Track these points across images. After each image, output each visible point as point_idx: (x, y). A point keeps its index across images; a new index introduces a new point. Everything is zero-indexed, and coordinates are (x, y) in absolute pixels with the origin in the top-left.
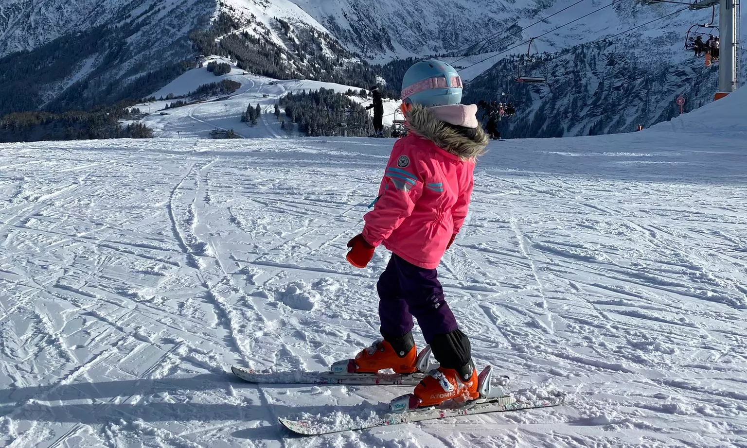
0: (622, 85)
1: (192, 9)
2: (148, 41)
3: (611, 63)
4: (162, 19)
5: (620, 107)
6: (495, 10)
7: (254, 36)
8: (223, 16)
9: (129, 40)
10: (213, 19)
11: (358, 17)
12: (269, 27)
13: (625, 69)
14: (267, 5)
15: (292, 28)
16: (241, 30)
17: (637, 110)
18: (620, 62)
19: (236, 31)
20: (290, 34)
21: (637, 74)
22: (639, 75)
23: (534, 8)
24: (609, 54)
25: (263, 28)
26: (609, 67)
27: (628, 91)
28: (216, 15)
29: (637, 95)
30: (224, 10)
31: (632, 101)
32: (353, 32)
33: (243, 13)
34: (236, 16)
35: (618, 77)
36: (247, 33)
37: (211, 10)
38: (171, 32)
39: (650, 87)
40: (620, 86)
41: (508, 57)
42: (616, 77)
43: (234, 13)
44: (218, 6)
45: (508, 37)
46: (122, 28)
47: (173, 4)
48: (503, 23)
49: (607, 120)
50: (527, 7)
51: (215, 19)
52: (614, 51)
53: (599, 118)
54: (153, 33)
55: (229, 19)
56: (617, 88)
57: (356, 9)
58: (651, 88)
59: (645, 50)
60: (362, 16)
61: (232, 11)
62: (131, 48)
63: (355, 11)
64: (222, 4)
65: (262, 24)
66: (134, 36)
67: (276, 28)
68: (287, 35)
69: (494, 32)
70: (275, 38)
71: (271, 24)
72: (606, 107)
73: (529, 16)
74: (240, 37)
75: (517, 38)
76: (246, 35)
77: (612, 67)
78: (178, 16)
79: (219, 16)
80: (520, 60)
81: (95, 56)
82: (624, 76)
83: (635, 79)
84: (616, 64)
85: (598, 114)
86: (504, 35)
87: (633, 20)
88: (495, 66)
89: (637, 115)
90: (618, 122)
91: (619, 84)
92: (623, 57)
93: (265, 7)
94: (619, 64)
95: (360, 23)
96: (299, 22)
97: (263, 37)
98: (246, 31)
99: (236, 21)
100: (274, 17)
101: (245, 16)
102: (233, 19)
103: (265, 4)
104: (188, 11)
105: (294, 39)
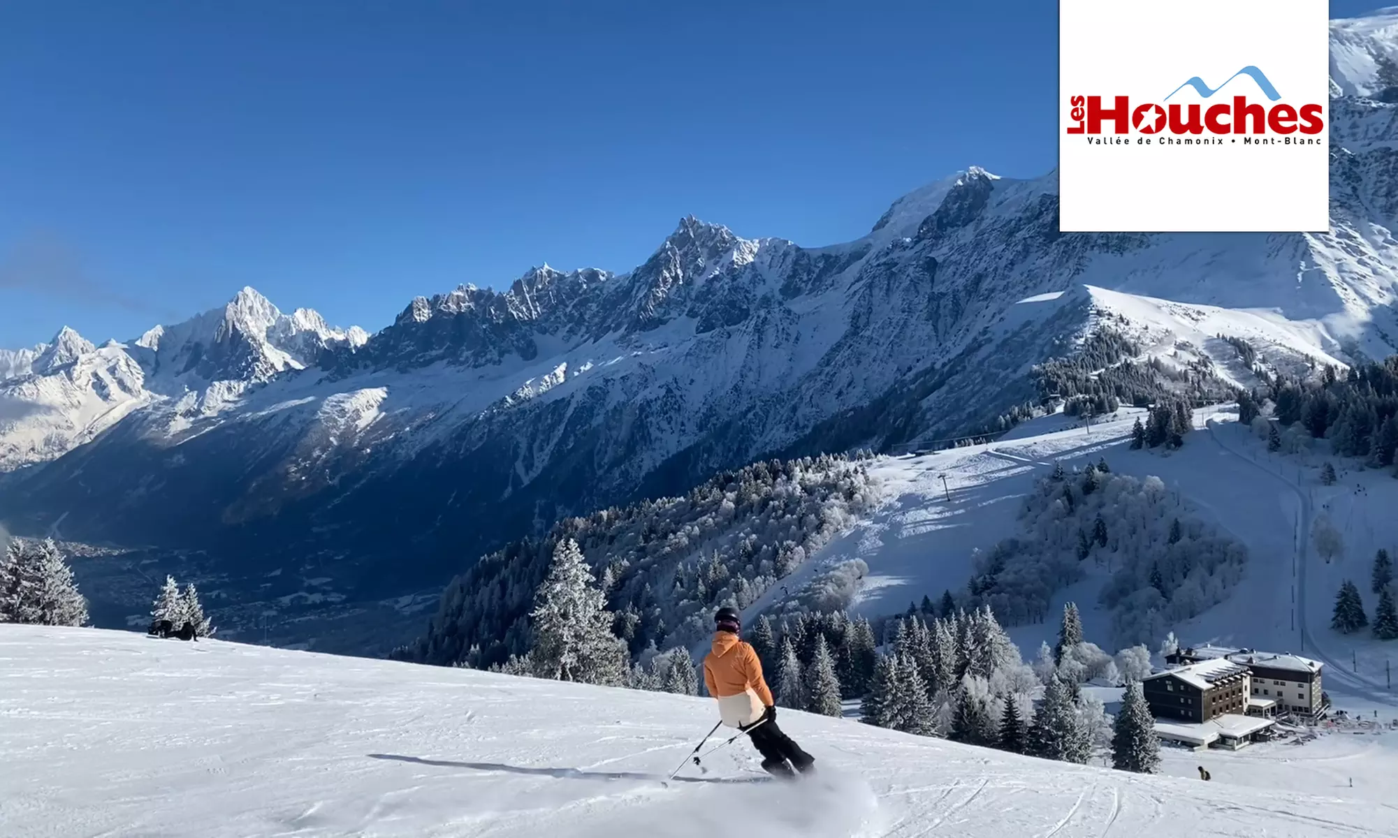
1: (1040, 333)
2: (958, 400)
4: (984, 360)
7: (1174, 367)
8: (1102, 333)
9: (925, 404)
10: (1081, 341)
12: (1207, 354)
14: (1199, 317)
15: (1259, 356)
16: (1143, 357)
19: (1133, 359)
20: (1257, 365)
25: (1193, 354)
28: (1088, 332)
30: (1104, 321)
33: (1146, 328)
34: (1132, 332)
36: (1157, 361)
37: (1077, 326)
38: (1000, 376)
43: (1127, 327)
44: (1093, 318)
46: (918, 388)
47: (1006, 332)
51: (1087, 341)
54: (967, 385)
55: (1117, 338)
61: (1122, 325)
62: (928, 416)
64: (1099, 313)
65: (1192, 346)
66: (934, 396)
67: (1221, 357)
68: (1250, 368)
70: (1221, 371)
71: (1213, 348)
74: (1143, 369)
76: (1156, 365)
78: (1015, 349)
79: (1094, 334)
93: (1197, 320)
96: (1276, 345)
97: (1195, 369)
98: (1156, 358)
99: (1132, 341)
100: (1218, 335)
101: (1151, 332)
102: (1125, 337)
103: (1195, 316)
104: (1035, 336)
105: (1266, 374)
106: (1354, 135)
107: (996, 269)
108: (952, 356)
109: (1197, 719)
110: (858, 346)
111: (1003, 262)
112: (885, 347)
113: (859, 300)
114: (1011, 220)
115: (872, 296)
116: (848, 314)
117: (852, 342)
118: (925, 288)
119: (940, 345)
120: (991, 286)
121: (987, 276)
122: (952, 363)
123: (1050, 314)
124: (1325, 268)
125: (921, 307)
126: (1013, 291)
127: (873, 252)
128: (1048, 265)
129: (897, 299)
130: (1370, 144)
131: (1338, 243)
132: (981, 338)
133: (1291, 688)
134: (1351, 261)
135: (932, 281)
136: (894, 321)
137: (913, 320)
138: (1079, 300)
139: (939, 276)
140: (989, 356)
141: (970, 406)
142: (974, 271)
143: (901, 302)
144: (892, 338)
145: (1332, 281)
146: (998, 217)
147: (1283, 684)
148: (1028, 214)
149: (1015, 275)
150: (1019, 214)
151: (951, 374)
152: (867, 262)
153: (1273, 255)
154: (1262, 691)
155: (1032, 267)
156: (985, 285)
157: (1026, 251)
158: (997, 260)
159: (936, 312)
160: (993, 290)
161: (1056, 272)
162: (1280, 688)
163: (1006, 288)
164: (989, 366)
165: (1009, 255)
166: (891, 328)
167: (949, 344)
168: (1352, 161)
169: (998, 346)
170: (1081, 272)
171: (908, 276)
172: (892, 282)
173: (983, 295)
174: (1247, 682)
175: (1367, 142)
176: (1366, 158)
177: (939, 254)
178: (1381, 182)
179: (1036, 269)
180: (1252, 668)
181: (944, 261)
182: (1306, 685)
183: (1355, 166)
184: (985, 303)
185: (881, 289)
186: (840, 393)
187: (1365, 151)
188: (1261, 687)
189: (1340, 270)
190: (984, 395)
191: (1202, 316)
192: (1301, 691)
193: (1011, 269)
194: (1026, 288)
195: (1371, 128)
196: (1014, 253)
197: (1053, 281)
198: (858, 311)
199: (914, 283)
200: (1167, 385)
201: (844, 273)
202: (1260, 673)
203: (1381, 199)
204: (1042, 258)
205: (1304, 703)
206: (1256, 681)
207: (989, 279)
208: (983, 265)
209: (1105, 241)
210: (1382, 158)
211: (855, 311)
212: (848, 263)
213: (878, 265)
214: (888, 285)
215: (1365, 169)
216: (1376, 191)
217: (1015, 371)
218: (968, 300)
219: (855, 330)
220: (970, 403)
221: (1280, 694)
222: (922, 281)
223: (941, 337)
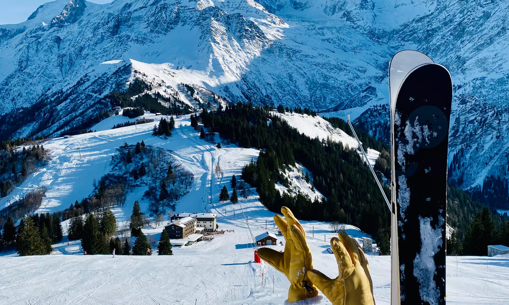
0: (476, 118)
1: (111, 78)
2: (75, 106)
3: (463, 102)
4: (86, 89)
5: (477, 137)
6: (352, 78)
7: (165, 96)
8: (137, 80)
9: (59, 107)
10: (128, 83)
11: (247, 87)
12: (177, 90)
13: (476, 105)
15: (196, 92)
16: (153, 91)
17: (492, 138)
18: (471, 100)
19: (149, 92)
20: (195, 96)
21: (487, 108)
22: (489, 109)
23: (381, 75)
24: (460, 95)
25: (172, 90)
26: (461, 106)
27: (482, 123)
28: (131, 79)
29: (490, 126)
30: (138, 75)
31: (486, 131)
32: (245, 98)
33: (154, 79)
34: (148, 80)
35: (471, 113)
37: (127, 76)
38: (94, 97)
39: (500, 118)
40: (473, 120)
41: (372, 107)
42: (469, 112)
43: (146, 78)
44: (133, 73)
45: (365, 96)
46: (55, 100)
47: (96, 77)
48: (359, 87)
49: (467, 147)
50: (376, 75)
51: (131, 83)
52: (464, 92)
53: (460, 147)
54: (79, 100)
55: (143, 83)
56: (472, 122)
57: (245, 81)
58: (502, 118)
59: (491, 89)
60: (250, 86)
61: (144, 77)
62: (61, 113)
63: (244, 83)
64: (136, 72)
65: (171, 88)
66: (63, 104)
67: (183, 91)
68: (193, 97)
69: (353, 94)
70: (182, 97)
71: (179, 88)
72: (465, 137)
73: (378, 82)
74: (153, 97)
75: (373, 96)
76: (158, 95)
77: (465, 105)
78: (100, 85)
79: (134, 80)
80: (383, 109)
81: (32, 125)
82: (476, 111)
83: (486, 112)
84: (467, 102)
85: (458, 144)
86: (362, 94)
87: (463, 76)
88: (363, 114)
89: (492, 141)
90: (477, 149)
91: (473, 118)
92: (473, 97)
93: (173, 76)
94: (470, 102)
95: (249, 91)
96: (202, 87)
97: (173, 96)
98: (158, 92)
99: (149, 84)
100: (181, 83)
101: (156, 81)
102: (146, 82)
103: (172, 74)
104: (108, 79)
105: (198, 99)
106: (228, 5)
107: (89, 45)
108: (71, 86)
109: (181, 237)
110: (22, 76)
111: (92, 43)
112: (36, 78)
113: (22, 54)
114: (95, 23)
115: (28, 52)
116: (17, 60)
117: (19, 75)
118: (55, 50)
119: (64, 78)
120: (87, 53)
121: (85, 48)
122: (71, 89)
123: (114, 70)
124: (218, 58)
125: (53, 60)
126: (97, 57)
127: (27, 31)
128: (112, 46)
129: (41, 55)
130: (233, 10)
131: (223, 48)
132: (84, 79)
133: (208, 224)
134: (227, 57)
135: (59, 47)
136: (41, 66)
137: (50, 66)
138: (127, 65)
139: (62, 45)
140: (89, 87)
141: (80, 109)
142: (79, 45)
143: (43, 57)
144: (40, 74)
145: (220, 63)
146: (89, 21)
147: (206, 223)
148: (103, 21)
149: (98, 49)
150: (99, 21)
151: (70, 94)
152: (26, 35)
153: (201, 51)
154: (199, 225)
155: (105, 47)
156: (85, 52)
157: (102, 38)
158: (89, 41)
159: (61, 63)
160: (88, 55)
161: (116, 50)
162: (205, 224)
163: (94, 55)
164: (88, 92)
165: (95, 40)
166: (40, 69)
167: (68, 78)
168: (228, 17)
169: (92, 83)
170: (126, 51)
171: (47, 44)
172: (39, 46)
173: (83, 57)
174: (195, 223)
175: (232, 9)
176: (232, 16)
177: (62, 35)
178: (237, 26)
179: (107, 47)
180: (197, 219)
181: (64, 38)
182: (212, 222)
183: (229, 19)
184: (84, 61)
185: (33, 49)
186: (13, 100)
187: (232, 13)
188: (199, 224)
189: (223, 59)
190: (87, 105)
191: (175, 75)
192: (211, 224)
193: (96, 46)
194: (103, 56)
195: (234, 4)
196: (97, 39)
197: (115, 53)
198: (22, 59)
199: (50, 48)
200: (163, 103)
201: (12, 39)
202: (199, 220)
203: (237, 33)
204: (110, 43)
205: (211, 228)
206: (198, 222)
207: (86, 50)
208: (83, 43)
209: (136, 38)
210: (238, 17)
211: (20, 59)
212: (15, 34)
213: (31, 37)
214: (37, 47)
215: (232, 21)
216: (236, 30)
217: (100, 94)
218: (76, 59)
219: (21, 69)
220: (81, 108)
221: (205, 226)
222: (54, 47)
223: (64, 75)
